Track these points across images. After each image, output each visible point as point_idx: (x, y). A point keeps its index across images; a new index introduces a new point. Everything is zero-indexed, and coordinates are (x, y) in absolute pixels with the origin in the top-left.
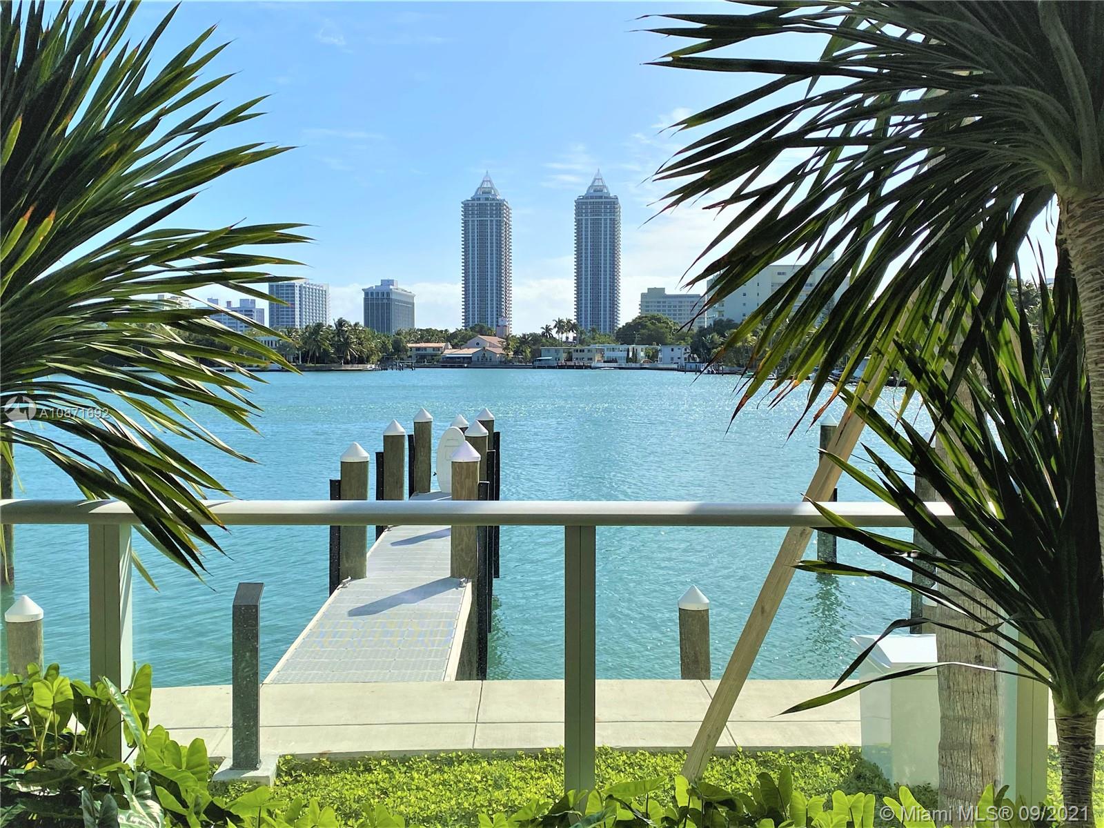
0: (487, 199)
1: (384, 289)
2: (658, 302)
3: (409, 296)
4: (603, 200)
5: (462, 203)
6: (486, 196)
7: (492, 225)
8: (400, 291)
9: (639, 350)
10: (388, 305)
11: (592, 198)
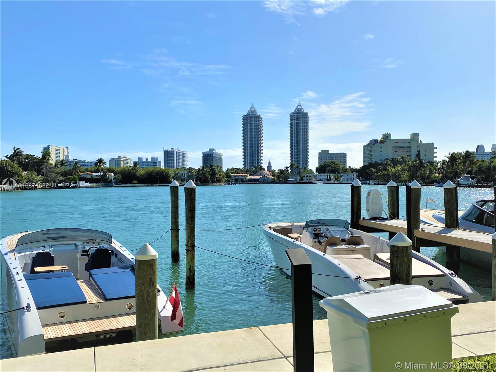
0: (253, 115)
1: (211, 152)
2: (326, 156)
3: (220, 155)
4: (302, 114)
5: (243, 116)
6: (253, 113)
7: (255, 125)
8: (217, 153)
9: (331, 176)
10: (213, 159)
11: (297, 113)
